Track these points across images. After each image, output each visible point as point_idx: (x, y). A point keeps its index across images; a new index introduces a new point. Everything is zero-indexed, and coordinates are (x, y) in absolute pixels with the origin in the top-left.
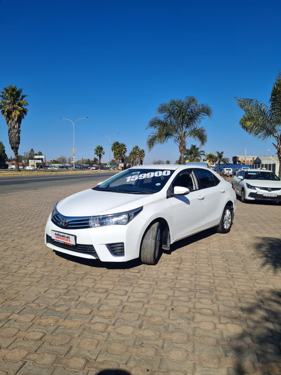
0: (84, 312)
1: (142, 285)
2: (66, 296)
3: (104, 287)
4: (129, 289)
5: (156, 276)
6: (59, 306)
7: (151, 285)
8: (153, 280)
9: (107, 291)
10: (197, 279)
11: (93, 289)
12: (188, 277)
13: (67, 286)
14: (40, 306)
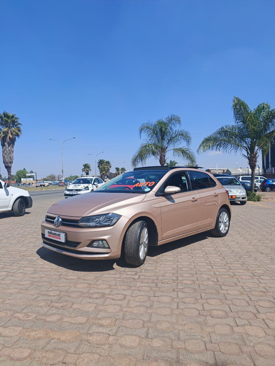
0: (80, 321)
1: (141, 288)
2: (58, 304)
3: (100, 291)
4: (128, 293)
5: (154, 278)
6: (51, 315)
7: (151, 288)
8: (152, 282)
9: (103, 295)
10: (198, 279)
11: (87, 295)
12: (189, 277)
13: (58, 293)
14: (28, 316)
